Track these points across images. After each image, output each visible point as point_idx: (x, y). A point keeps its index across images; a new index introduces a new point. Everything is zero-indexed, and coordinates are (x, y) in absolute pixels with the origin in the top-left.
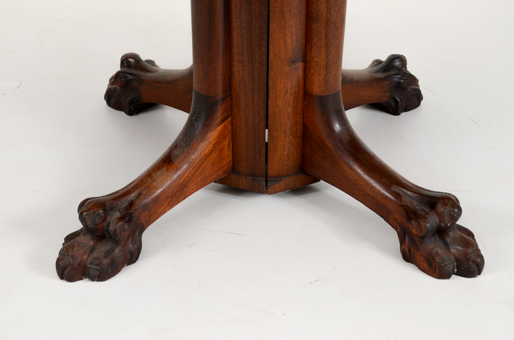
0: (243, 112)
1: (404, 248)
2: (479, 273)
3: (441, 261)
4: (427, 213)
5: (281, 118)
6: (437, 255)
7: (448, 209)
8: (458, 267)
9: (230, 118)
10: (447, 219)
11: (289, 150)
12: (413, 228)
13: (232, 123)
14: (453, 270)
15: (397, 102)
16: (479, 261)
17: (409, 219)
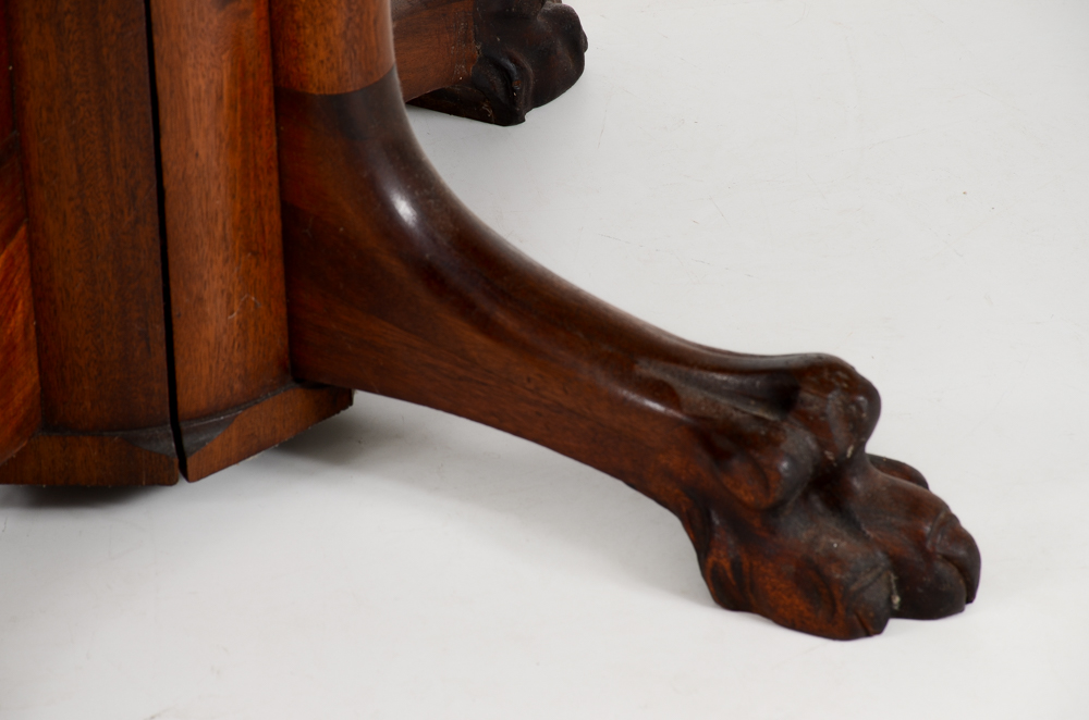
0: (71, 199)
1: (715, 565)
2: (970, 598)
3: (849, 575)
4: (775, 427)
5: (207, 195)
6: (832, 557)
7: (834, 399)
8: (901, 583)
9: (22, 230)
10: (839, 432)
11: (244, 306)
12: (742, 485)
13: (33, 247)
14: (890, 600)
15: (506, 75)
16: (962, 552)
17: (719, 456)
